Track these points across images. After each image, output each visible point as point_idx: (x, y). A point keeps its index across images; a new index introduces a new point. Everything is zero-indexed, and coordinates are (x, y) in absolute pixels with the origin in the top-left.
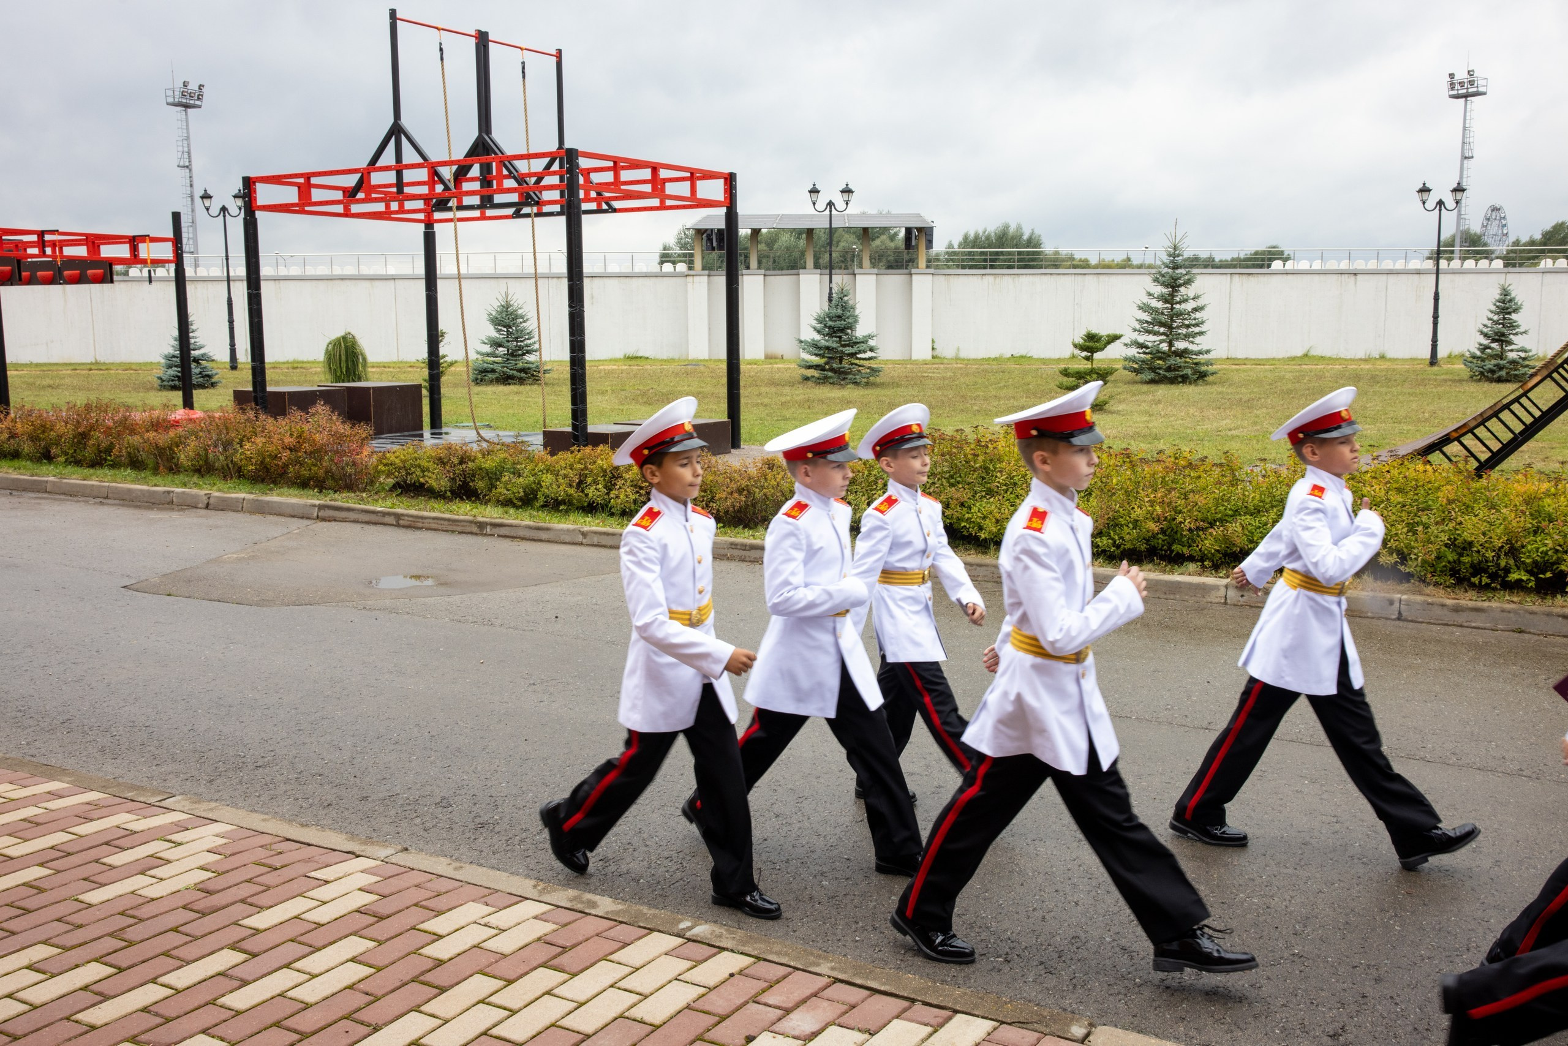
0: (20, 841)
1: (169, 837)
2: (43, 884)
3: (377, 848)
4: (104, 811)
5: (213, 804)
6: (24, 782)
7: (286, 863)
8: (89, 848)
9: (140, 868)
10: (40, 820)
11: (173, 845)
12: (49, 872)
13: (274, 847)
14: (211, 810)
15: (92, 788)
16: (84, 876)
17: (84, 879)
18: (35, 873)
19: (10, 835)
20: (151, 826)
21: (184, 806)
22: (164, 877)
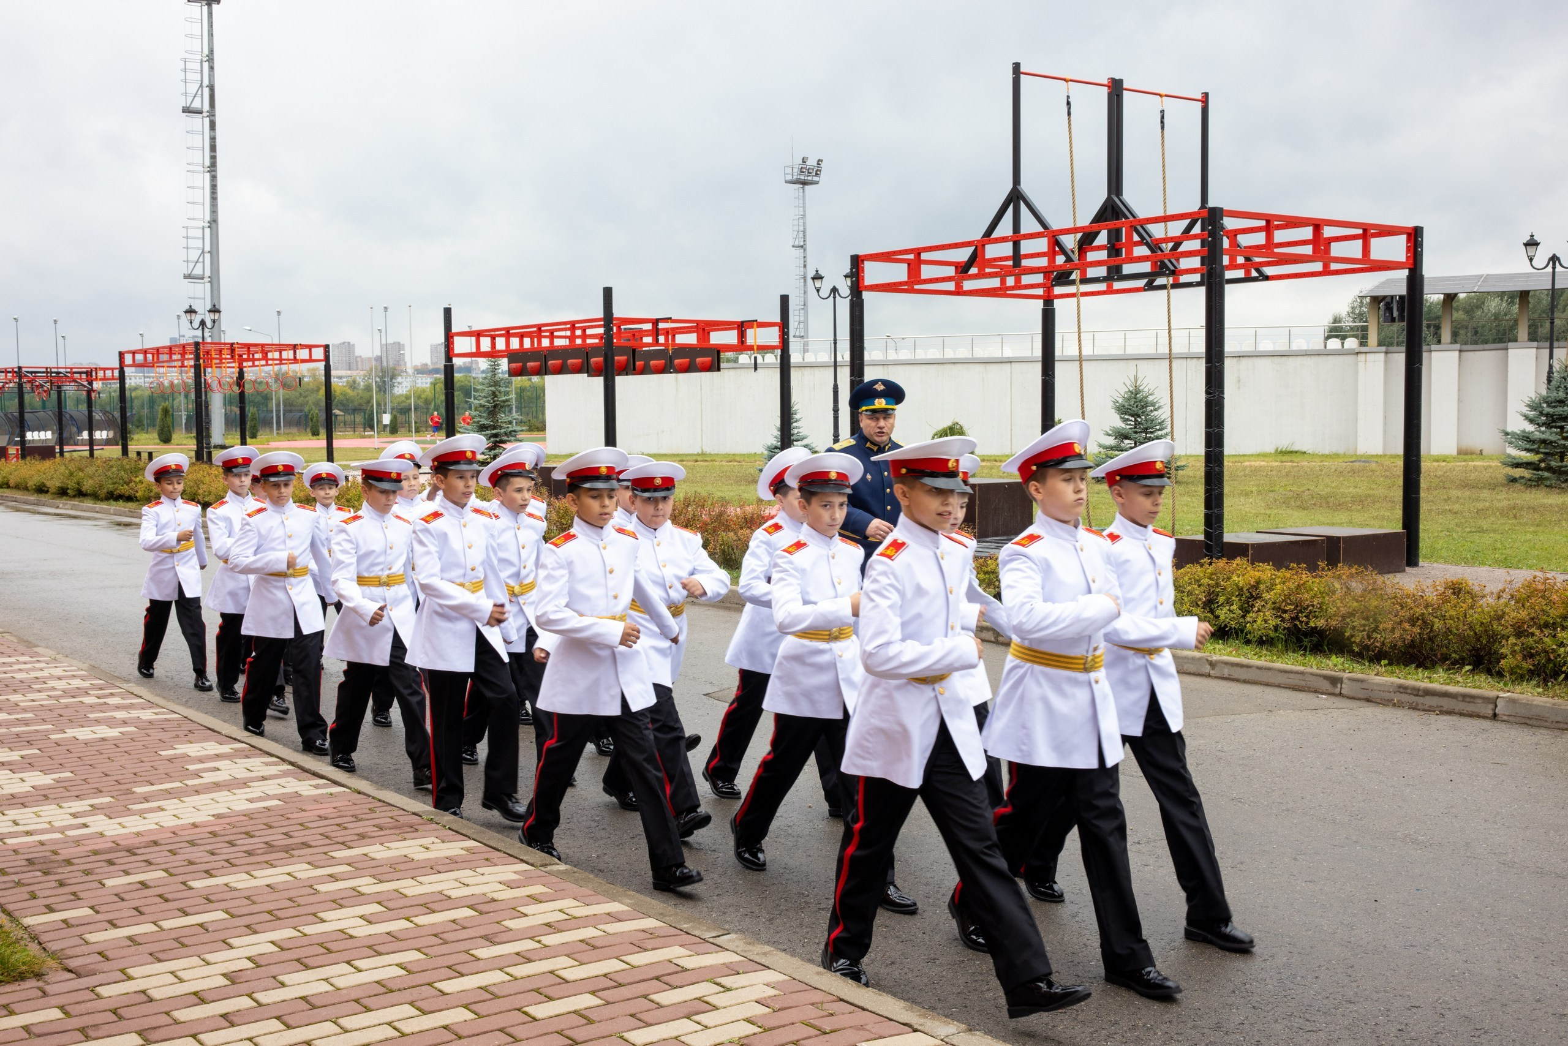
0: (577, 963)
1: (719, 980)
2: (593, 1015)
3: (937, 1023)
4: (658, 942)
5: (767, 948)
6: (587, 900)
7: (836, 1027)
8: (640, 981)
9: (686, 1011)
10: (597, 944)
11: (722, 989)
12: (599, 1002)
13: (825, 1006)
14: (765, 954)
15: (650, 914)
16: (633, 1011)
17: (632, 1016)
18: (586, 1001)
19: (568, 956)
20: (702, 965)
21: (737, 946)
22: (709, 1025)
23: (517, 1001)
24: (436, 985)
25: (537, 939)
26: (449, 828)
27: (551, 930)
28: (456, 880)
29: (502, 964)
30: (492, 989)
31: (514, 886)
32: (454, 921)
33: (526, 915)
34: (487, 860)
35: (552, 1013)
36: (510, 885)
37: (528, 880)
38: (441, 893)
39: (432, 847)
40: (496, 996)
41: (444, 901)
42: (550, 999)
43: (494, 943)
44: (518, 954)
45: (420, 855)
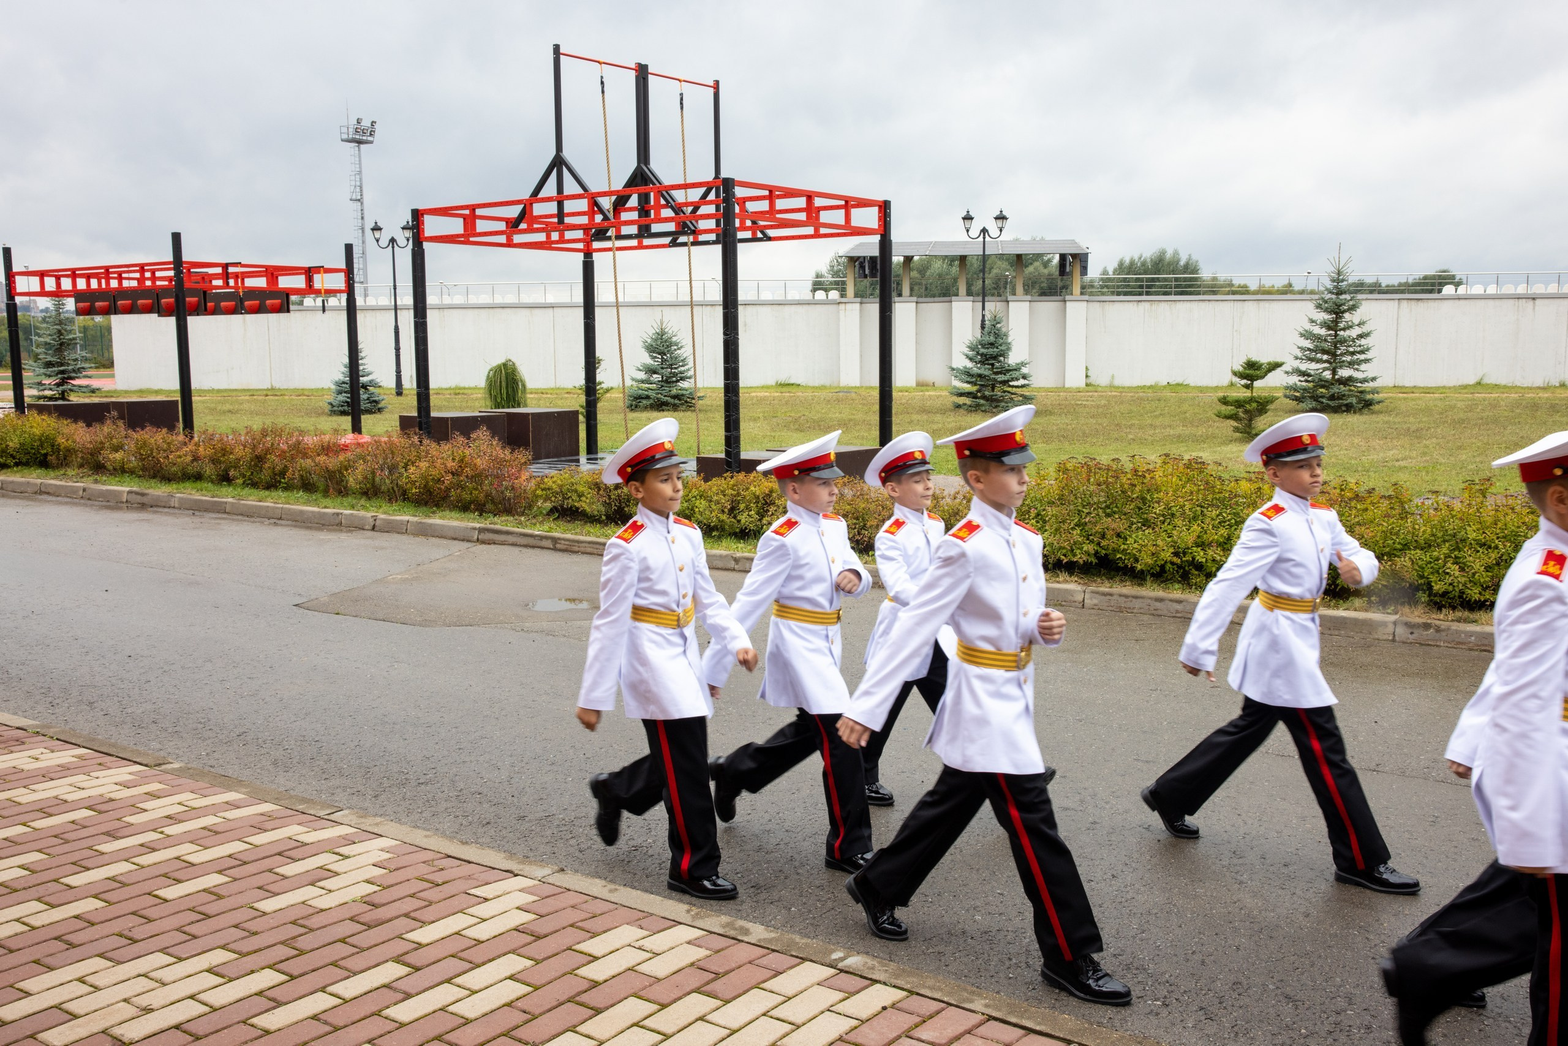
0: (200, 848)
1: (337, 850)
2: (222, 891)
3: (535, 867)
4: (277, 823)
5: (378, 819)
6: (204, 792)
7: (447, 879)
8: (263, 858)
9: (310, 879)
10: (219, 829)
11: (341, 858)
12: (227, 879)
13: (436, 863)
14: (377, 824)
15: (266, 799)
16: (259, 885)
17: (259, 888)
18: (214, 880)
19: (191, 842)
20: (320, 839)
21: (350, 820)
22: (332, 889)
23: (147, 887)
24: (62, 880)
25: (160, 830)
26: (57, 739)
27: (172, 821)
28: (71, 785)
29: (127, 856)
30: (120, 878)
31: (130, 785)
32: (73, 822)
33: (146, 810)
34: (100, 764)
35: (182, 894)
36: (126, 785)
37: (143, 780)
38: (56, 798)
39: (42, 757)
40: (124, 885)
41: (61, 804)
42: (179, 881)
43: (117, 838)
44: (142, 845)
45: (30, 766)
